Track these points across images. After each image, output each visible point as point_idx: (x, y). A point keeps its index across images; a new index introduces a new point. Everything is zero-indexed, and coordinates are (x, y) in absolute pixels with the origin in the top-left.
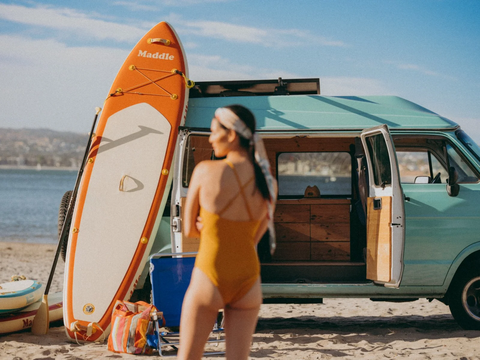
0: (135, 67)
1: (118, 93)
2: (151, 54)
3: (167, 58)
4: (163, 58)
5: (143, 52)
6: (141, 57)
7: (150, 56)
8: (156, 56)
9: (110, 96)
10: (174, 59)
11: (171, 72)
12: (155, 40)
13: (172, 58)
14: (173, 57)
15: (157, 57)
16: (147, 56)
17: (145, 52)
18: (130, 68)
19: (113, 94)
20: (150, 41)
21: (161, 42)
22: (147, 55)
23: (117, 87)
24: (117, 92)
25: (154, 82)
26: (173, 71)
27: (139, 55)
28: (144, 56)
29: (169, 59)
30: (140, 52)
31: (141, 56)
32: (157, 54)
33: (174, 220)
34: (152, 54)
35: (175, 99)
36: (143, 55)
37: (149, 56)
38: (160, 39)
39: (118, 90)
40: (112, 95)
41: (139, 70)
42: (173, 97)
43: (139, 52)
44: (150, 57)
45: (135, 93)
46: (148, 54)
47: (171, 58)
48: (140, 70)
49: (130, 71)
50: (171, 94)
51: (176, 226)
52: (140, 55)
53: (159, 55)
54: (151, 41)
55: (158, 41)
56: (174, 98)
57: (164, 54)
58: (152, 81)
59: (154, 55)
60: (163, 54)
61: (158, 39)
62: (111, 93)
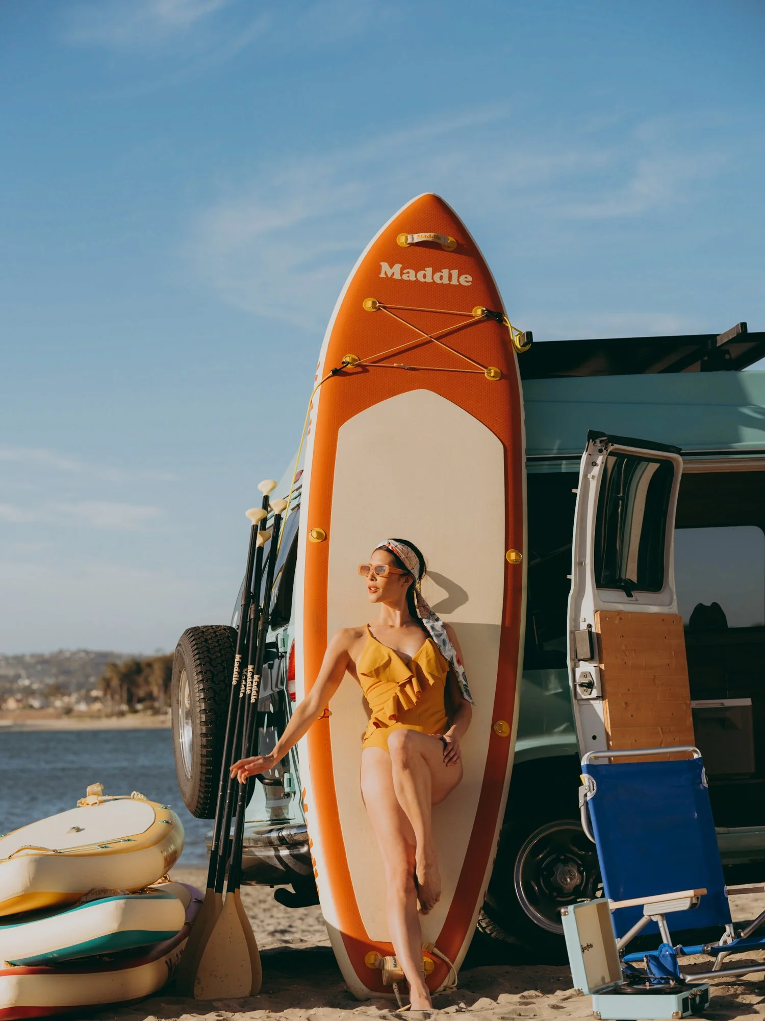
0: (380, 303)
1: (349, 366)
2: (412, 272)
3: (454, 282)
4: (445, 281)
5: (391, 267)
6: (390, 280)
7: (410, 275)
8: (427, 275)
9: (331, 373)
10: (472, 282)
11: (473, 313)
12: (418, 238)
13: (468, 282)
14: (470, 278)
15: (429, 280)
16: (405, 277)
17: (397, 267)
18: (368, 304)
19: (338, 368)
20: (407, 239)
21: (437, 241)
22: (402, 273)
23: (344, 353)
24: (349, 363)
25: (437, 339)
26: (478, 312)
27: (382, 275)
28: (397, 276)
29: (460, 284)
30: (385, 266)
31: (389, 276)
32: (429, 270)
33: (578, 671)
34: (416, 273)
35: (498, 378)
36: (393, 274)
37: (408, 277)
38: (432, 234)
39: (348, 359)
40: (336, 372)
41: (389, 310)
42: (492, 374)
43: (381, 266)
44: (413, 278)
45: (395, 365)
46: (405, 271)
47: (466, 280)
48: (393, 310)
49: (368, 312)
50: (486, 368)
51: (590, 685)
52: (386, 274)
53: (433, 273)
54: (410, 241)
55: (430, 239)
56: (493, 377)
57: (445, 272)
58: (431, 337)
59: (420, 274)
60: (443, 271)
61: (427, 234)
62: (333, 368)
